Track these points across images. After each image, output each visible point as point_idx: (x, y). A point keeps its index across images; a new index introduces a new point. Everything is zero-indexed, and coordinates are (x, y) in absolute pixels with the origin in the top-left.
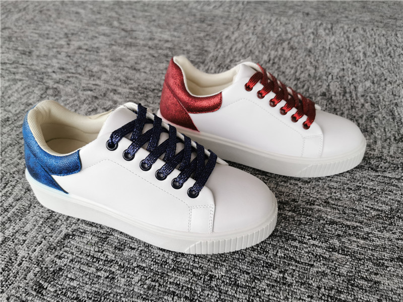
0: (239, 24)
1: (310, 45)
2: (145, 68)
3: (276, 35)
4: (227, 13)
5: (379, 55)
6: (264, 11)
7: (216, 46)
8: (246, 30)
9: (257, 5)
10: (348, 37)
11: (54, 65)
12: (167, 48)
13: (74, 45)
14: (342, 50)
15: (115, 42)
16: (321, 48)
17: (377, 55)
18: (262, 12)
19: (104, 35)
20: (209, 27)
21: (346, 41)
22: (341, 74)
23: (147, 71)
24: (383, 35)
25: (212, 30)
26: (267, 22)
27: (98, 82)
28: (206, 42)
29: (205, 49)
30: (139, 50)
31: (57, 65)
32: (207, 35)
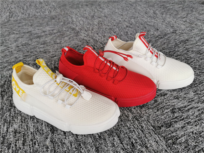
0: (69, 16)
1: (103, 15)
2: (61, 42)
3: (88, 15)
4: (58, 13)
5: (125, 11)
6: (70, 8)
7: (74, 25)
8: (75, 17)
9: (64, 7)
10: (109, 9)
11: (18, 56)
12: (57, 33)
13: (11, 46)
14: (113, 13)
15: (30, 38)
16: (107, 15)
17: (124, 12)
18: (70, 9)
19: (18, 38)
20: (60, 20)
21: (111, 10)
22: (123, 20)
23: (64, 42)
24: (118, 5)
25: (63, 21)
26: (77, 12)
27: (52, 53)
28: (67, 25)
29: (71, 27)
30: (47, 37)
31: (21, 56)
32: (64, 23)
